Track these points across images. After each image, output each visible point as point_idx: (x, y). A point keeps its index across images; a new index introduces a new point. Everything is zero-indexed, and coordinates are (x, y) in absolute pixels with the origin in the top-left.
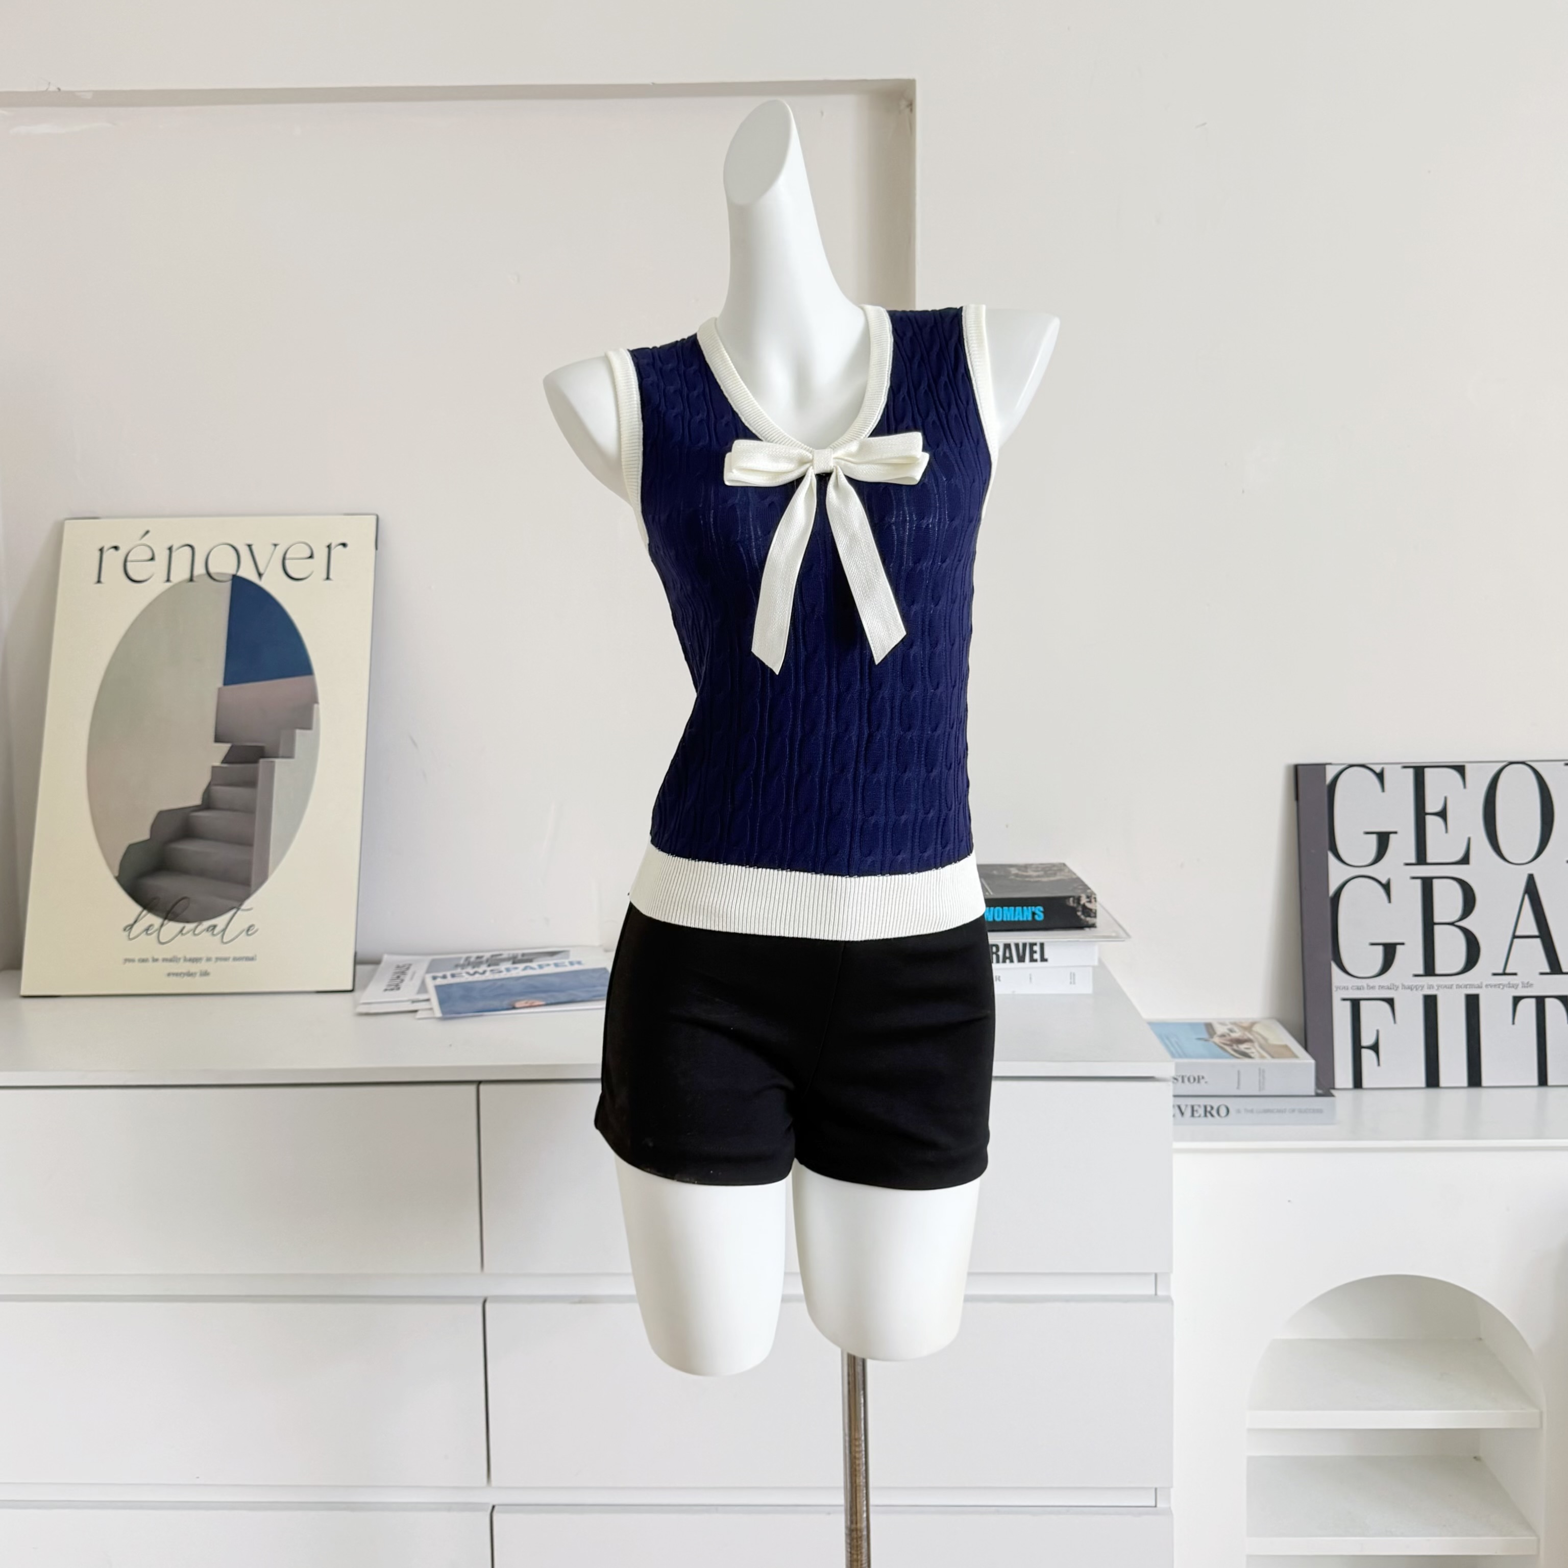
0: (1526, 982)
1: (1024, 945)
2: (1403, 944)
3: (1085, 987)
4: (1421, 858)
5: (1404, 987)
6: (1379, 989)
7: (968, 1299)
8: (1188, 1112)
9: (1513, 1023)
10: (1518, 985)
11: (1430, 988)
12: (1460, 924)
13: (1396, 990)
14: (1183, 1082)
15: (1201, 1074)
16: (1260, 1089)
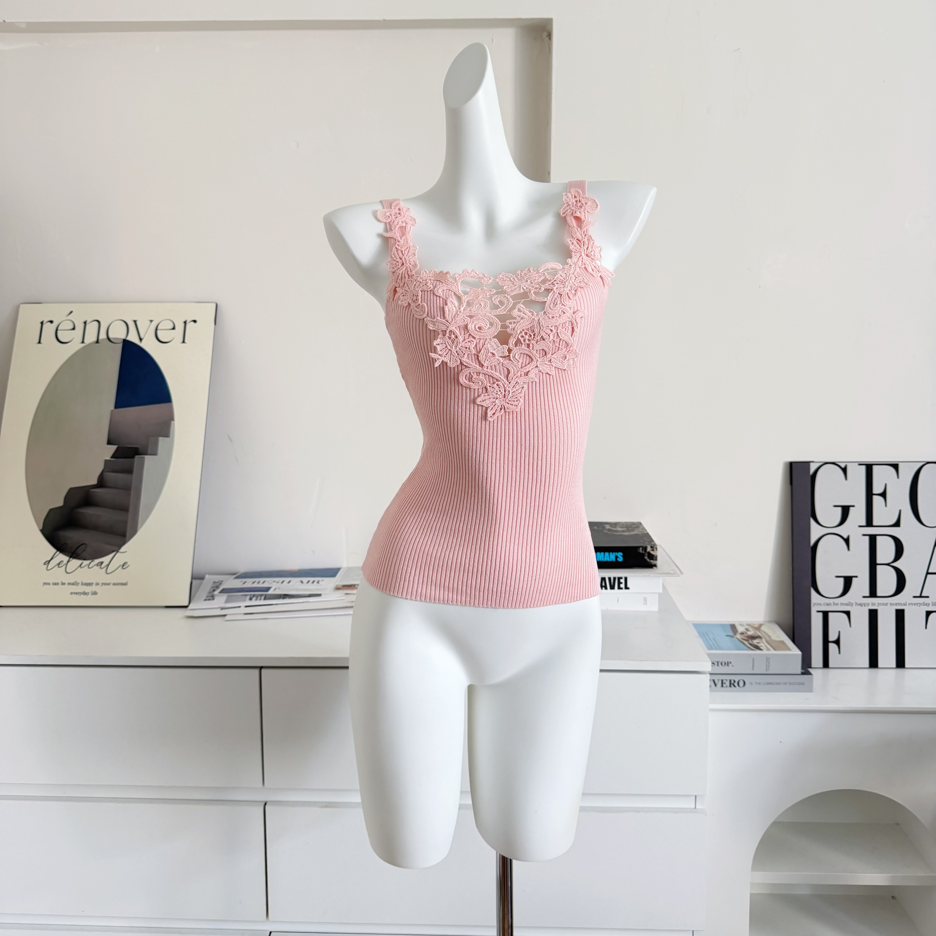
1: (614, 578)
2: (856, 577)
3: (653, 606)
4: (869, 523)
5: (857, 604)
6: (841, 605)
8: (719, 684)
9: (926, 628)
10: (929, 604)
11: (873, 605)
12: (894, 564)
13: (852, 606)
14: (718, 665)
15: (729, 660)
16: (766, 670)
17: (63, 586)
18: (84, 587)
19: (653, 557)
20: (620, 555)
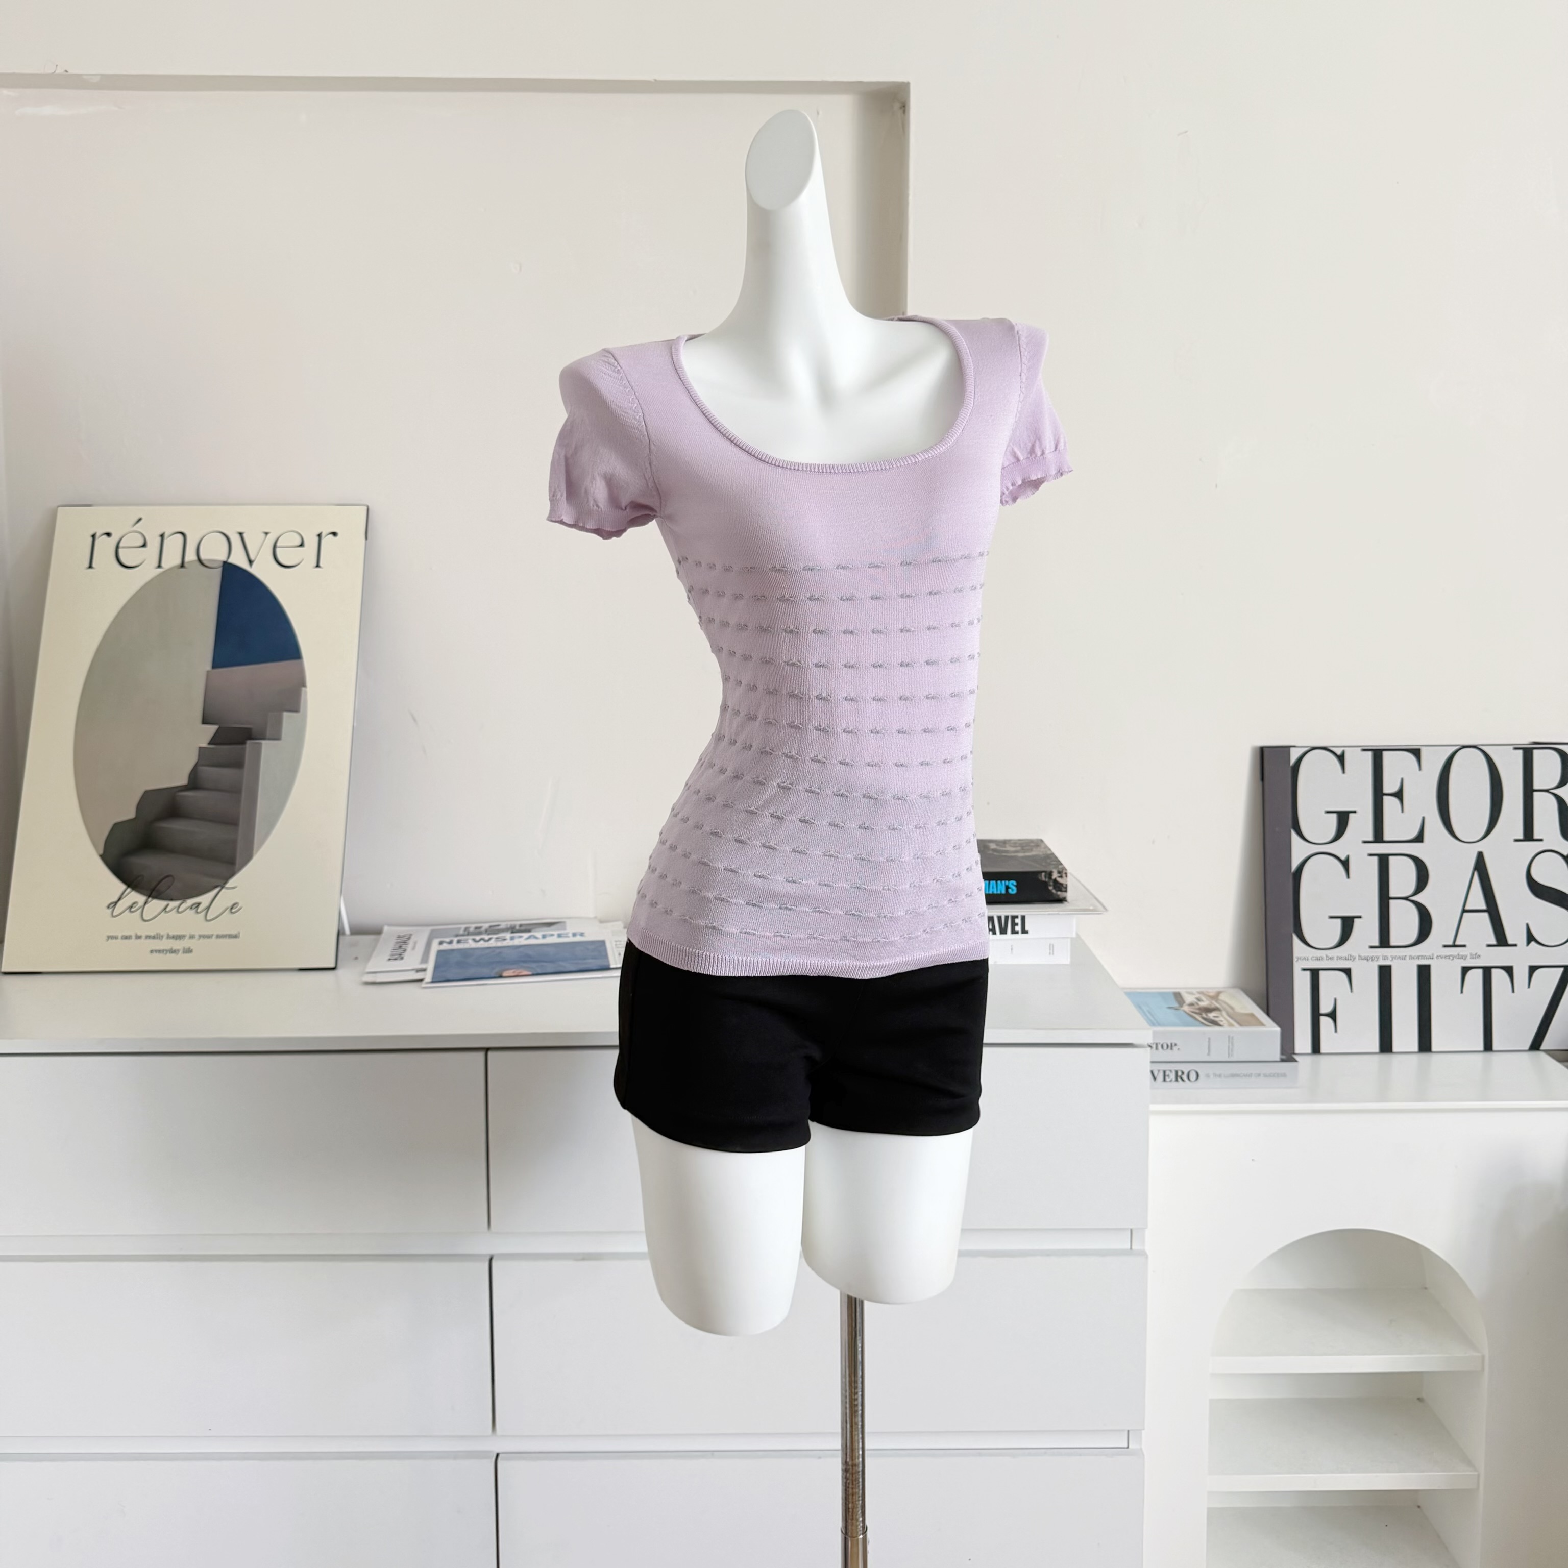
0: (1474, 954)
1: (1007, 918)
2: (1360, 917)
3: (1063, 958)
4: (1378, 837)
5: (1361, 958)
6: (1337, 959)
7: (962, 1254)
8: (1160, 1077)
9: (1462, 992)
10: (1466, 957)
11: (1385, 959)
12: (1414, 898)
13: (1354, 960)
14: (1157, 1048)
15: (1174, 1041)
16: (1229, 1057)
17: (139, 941)
18: (172, 941)
19: (1061, 887)
20: (1012, 884)
